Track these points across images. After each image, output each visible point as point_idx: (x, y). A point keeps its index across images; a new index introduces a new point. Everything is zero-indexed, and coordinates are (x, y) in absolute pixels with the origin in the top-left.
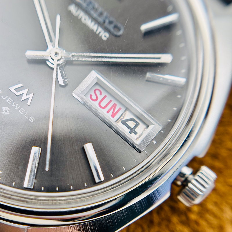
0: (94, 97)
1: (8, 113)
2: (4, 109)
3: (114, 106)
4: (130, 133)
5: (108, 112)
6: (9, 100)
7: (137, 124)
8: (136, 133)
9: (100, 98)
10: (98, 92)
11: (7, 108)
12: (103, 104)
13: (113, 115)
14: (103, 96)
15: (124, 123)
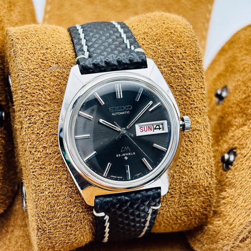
0: (142, 131)
1: (127, 158)
2: (125, 158)
3: (149, 127)
4: (160, 130)
5: (149, 131)
6: (124, 155)
7: (159, 126)
8: (161, 128)
9: (143, 129)
10: (141, 128)
11: (126, 157)
12: (146, 130)
13: (151, 130)
14: (143, 128)
15: (155, 129)
